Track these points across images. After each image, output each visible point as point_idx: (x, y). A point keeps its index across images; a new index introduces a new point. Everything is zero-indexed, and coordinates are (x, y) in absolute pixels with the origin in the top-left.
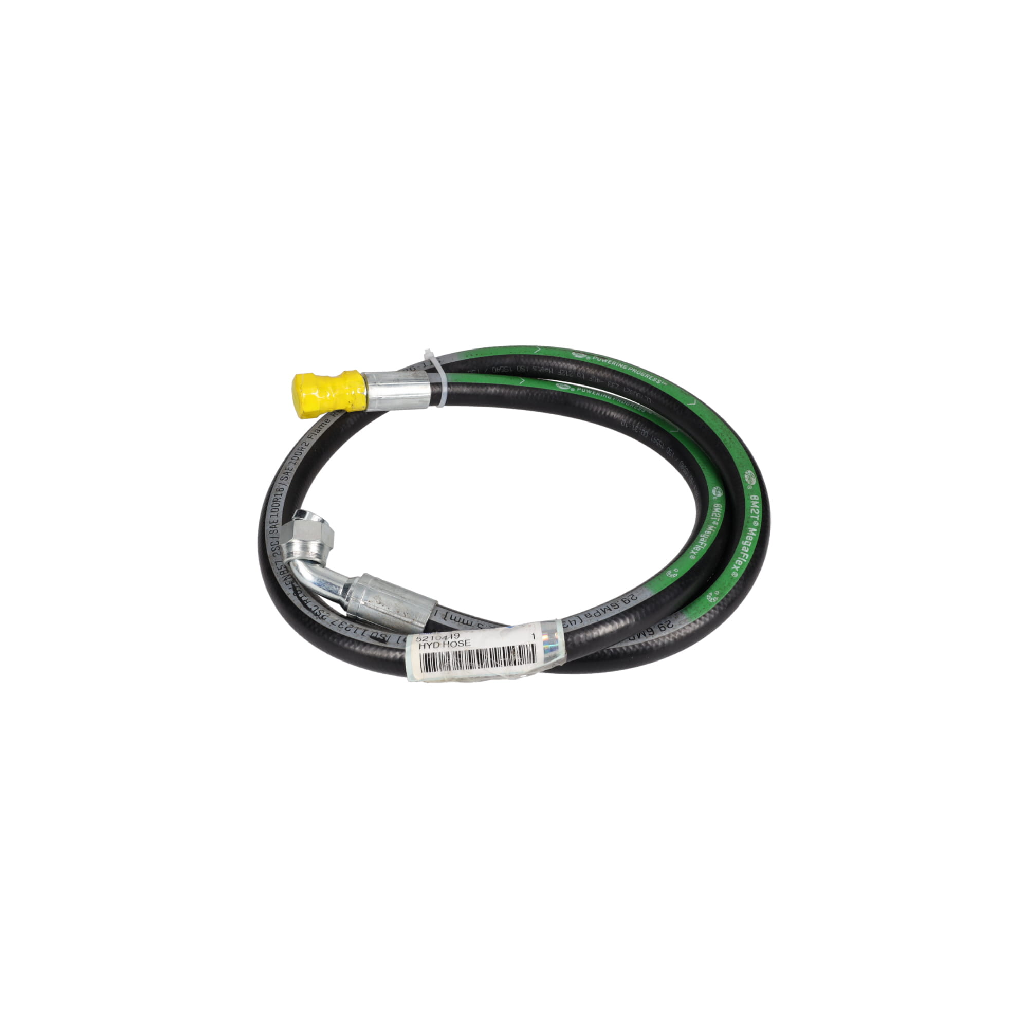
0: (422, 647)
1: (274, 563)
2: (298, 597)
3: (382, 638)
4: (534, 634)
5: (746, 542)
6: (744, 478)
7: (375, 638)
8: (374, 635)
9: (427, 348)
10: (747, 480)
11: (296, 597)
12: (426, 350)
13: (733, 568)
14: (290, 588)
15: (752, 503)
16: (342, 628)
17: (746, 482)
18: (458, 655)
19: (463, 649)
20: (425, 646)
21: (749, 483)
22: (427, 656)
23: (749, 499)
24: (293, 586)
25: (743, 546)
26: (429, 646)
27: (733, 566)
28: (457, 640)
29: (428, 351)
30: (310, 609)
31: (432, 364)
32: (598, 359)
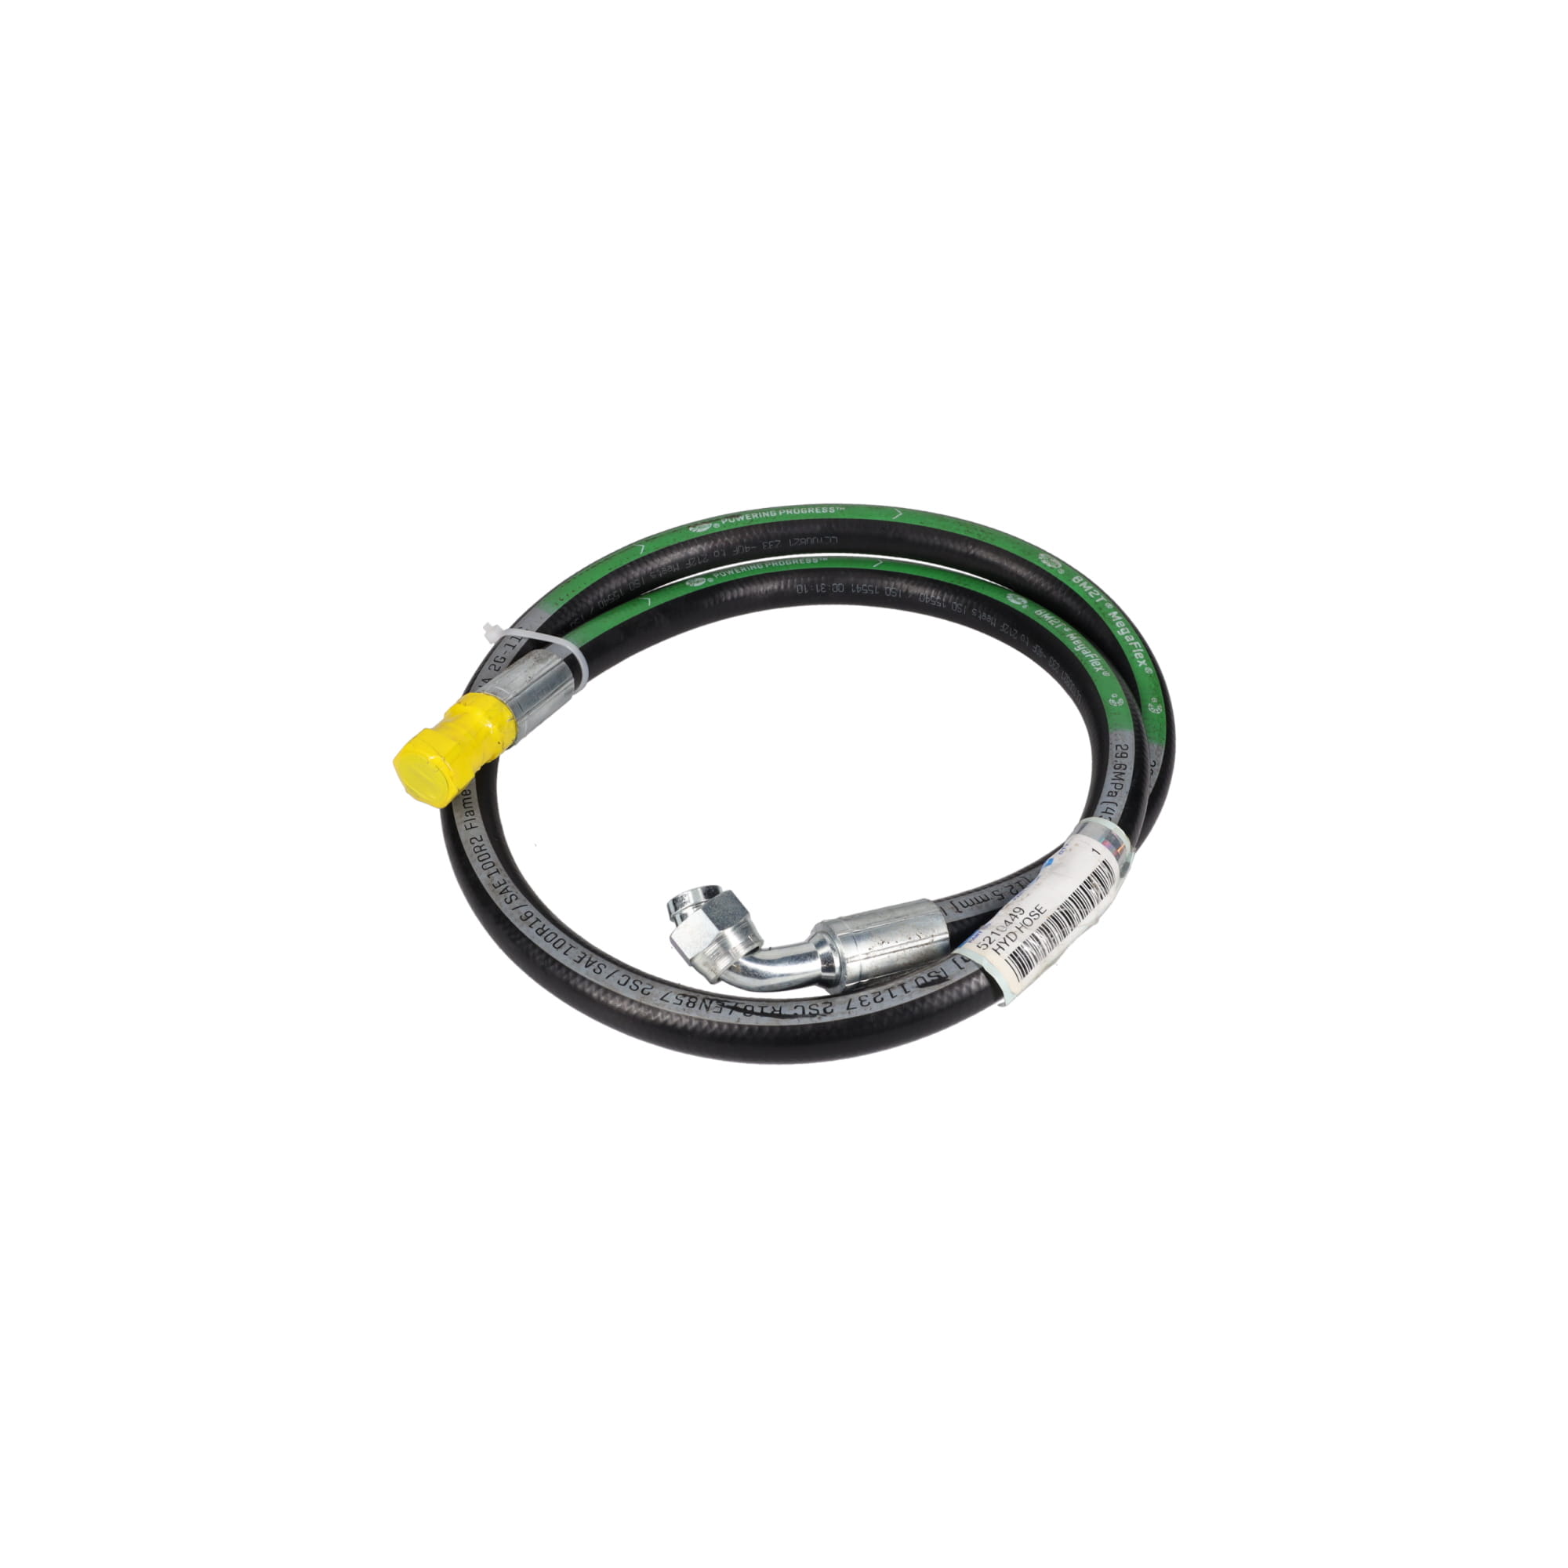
0: (1000, 950)
1: (659, 1001)
2: (757, 1014)
3: (936, 978)
4: (1093, 850)
5: (1122, 630)
6: (1045, 565)
7: (926, 985)
8: (921, 982)
9: (484, 624)
10: (1049, 565)
11: (754, 1016)
12: (485, 628)
13: (1140, 665)
14: (730, 1013)
15: (1082, 587)
16: (869, 1003)
17: (1051, 568)
18: (1044, 929)
19: (1043, 919)
20: (1000, 947)
21: (1054, 566)
22: (1013, 956)
23: (1074, 584)
24: (728, 1007)
25: (1124, 636)
26: (1005, 943)
27: (1139, 664)
28: (1026, 915)
29: (488, 628)
30: (795, 1016)
31: (520, 640)
32: (730, 521)
